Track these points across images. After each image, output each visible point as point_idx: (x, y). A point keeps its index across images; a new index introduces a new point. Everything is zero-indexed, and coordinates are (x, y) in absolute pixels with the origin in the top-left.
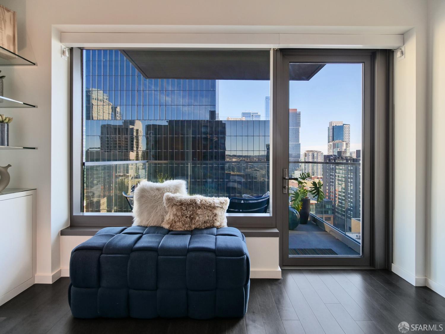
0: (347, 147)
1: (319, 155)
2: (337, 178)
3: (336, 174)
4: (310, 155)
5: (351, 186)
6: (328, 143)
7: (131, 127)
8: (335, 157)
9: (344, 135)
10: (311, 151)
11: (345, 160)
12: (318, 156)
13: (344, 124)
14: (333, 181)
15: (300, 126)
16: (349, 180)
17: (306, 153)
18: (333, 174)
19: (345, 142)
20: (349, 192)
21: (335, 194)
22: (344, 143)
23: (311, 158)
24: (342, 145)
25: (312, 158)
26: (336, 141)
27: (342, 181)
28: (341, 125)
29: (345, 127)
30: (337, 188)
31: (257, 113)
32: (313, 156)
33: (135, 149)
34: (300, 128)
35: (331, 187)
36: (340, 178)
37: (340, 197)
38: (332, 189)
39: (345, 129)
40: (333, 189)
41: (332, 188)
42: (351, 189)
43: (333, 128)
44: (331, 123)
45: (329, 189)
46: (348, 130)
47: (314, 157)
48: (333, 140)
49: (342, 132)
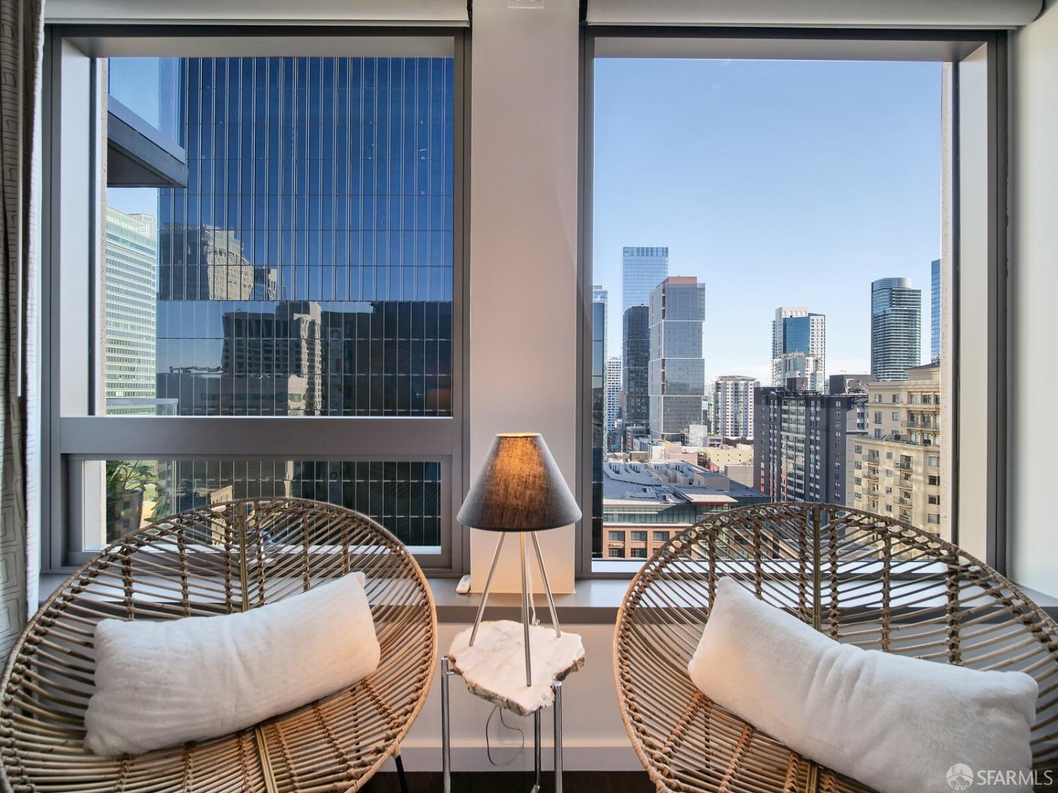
0: (816, 368)
1: (750, 387)
2: (784, 442)
3: (782, 433)
4: (730, 386)
5: (816, 460)
6: (774, 358)
7: (296, 316)
8: (781, 393)
9: (811, 341)
10: (732, 378)
11: (802, 399)
12: (747, 388)
13: (810, 315)
14: (775, 448)
15: (704, 317)
16: (812, 447)
17: (720, 382)
18: (775, 432)
19: (813, 355)
20: (812, 475)
21: (780, 480)
22: (811, 359)
23: (730, 394)
24: (805, 364)
25: (734, 394)
26: (792, 355)
27: (796, 449)
28: (804, 315)
29: (813, 320)
30: (783, 467)
31: (601, 287)
32: (737, 388)
33: (305, 370)
34: (703, 324)
35: (771, 463)
36: (791, 444)
37: (791, 488)
38: (774, 469)
39: (813, 326)
40: (776, 470)
41: (774, 467)
42: (816, 469)
43: (786, 323)
44: (780, 311)
45: (767, 468)
46: (820, 327)
47: (738, 392)
48: (785, 352)
49: (805, 333)
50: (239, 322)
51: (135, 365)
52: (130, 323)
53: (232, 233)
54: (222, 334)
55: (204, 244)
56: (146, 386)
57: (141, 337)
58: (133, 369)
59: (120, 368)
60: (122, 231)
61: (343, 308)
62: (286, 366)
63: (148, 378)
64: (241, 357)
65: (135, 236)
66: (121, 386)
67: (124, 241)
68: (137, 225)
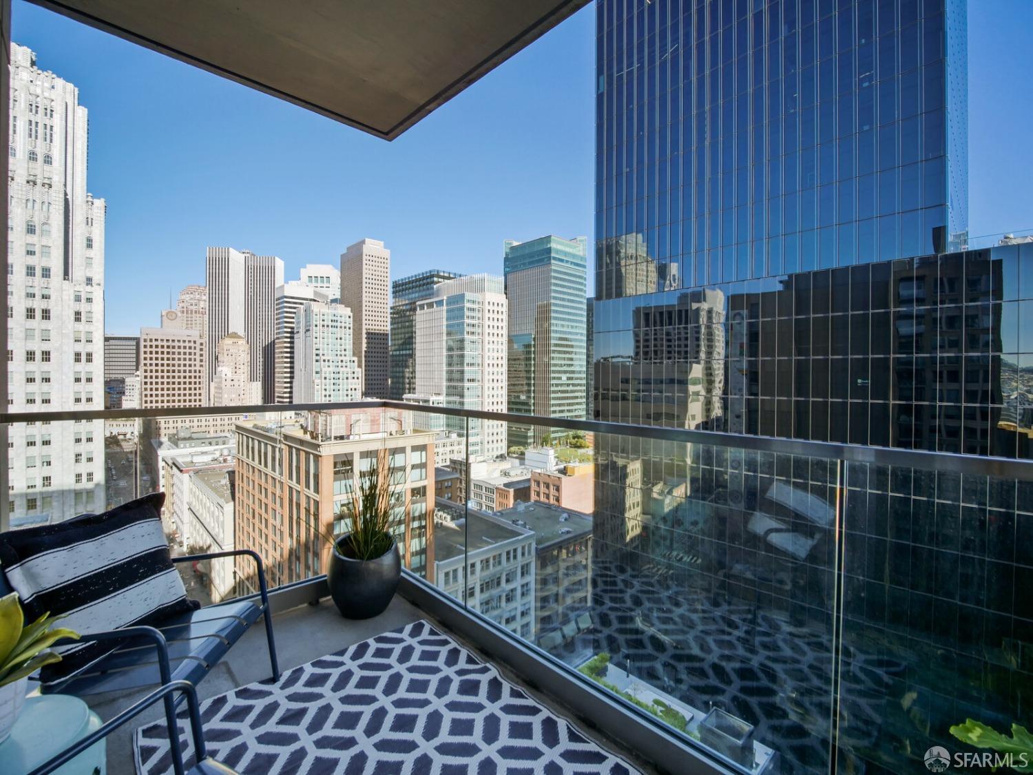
7: (695, 306)
33: (703, 355)
50: (647, 315)
51: (573, 356)
52: (570, 324)
53: (640, 236)
54: (631, 326)
55: (618, 253)
56: (580, 372)
57: (577, 334)
58: (571, 359)
59: (564, 359)
60: (566, 254)
61: (745, 289)
62: (686, 352)
63: (581, 366)
64: (648, 346)
65: (574, 256)
66: (565, 372)
67: (567, 262)
68: (575, 247)
